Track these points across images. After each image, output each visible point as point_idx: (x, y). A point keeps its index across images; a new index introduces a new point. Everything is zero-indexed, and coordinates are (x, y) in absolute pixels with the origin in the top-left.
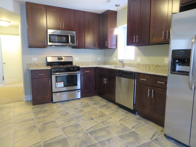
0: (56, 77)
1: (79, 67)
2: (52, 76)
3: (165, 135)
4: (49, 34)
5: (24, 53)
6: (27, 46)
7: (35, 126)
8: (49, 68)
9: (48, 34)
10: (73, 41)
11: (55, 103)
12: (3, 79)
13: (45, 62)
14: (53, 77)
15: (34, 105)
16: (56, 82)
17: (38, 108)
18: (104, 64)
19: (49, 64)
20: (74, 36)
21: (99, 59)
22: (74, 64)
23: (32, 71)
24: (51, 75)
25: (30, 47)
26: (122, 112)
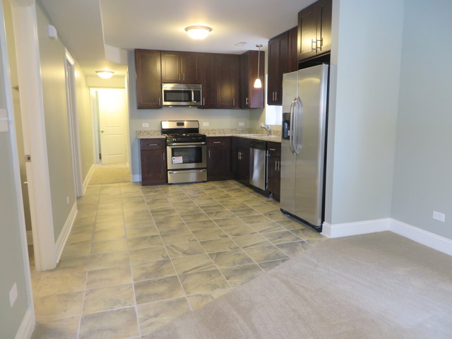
0: (173, 150)
1: (205, 136)
2: (168, 147)
3: (282, 210)
4: (165, 91)
5: (132, 116)
6: (135, 106)
7: (144, 201)
8: (164, 137)
9: (163, 89)
10: (197, 98)
11: (171, 184)
12: (100, 158)
13: (160, 129)
14: (169, 149)
15: (143, 185)
16: (173, 156)
17: (148, 189)
18: (250, 133)
19: (164, 131)
20: (199, 92)
21: (241, 124)
22: (201, 132)
23: (141, 139)
24: (166, 145)
25: (140, 107)
26: (254, 195)
